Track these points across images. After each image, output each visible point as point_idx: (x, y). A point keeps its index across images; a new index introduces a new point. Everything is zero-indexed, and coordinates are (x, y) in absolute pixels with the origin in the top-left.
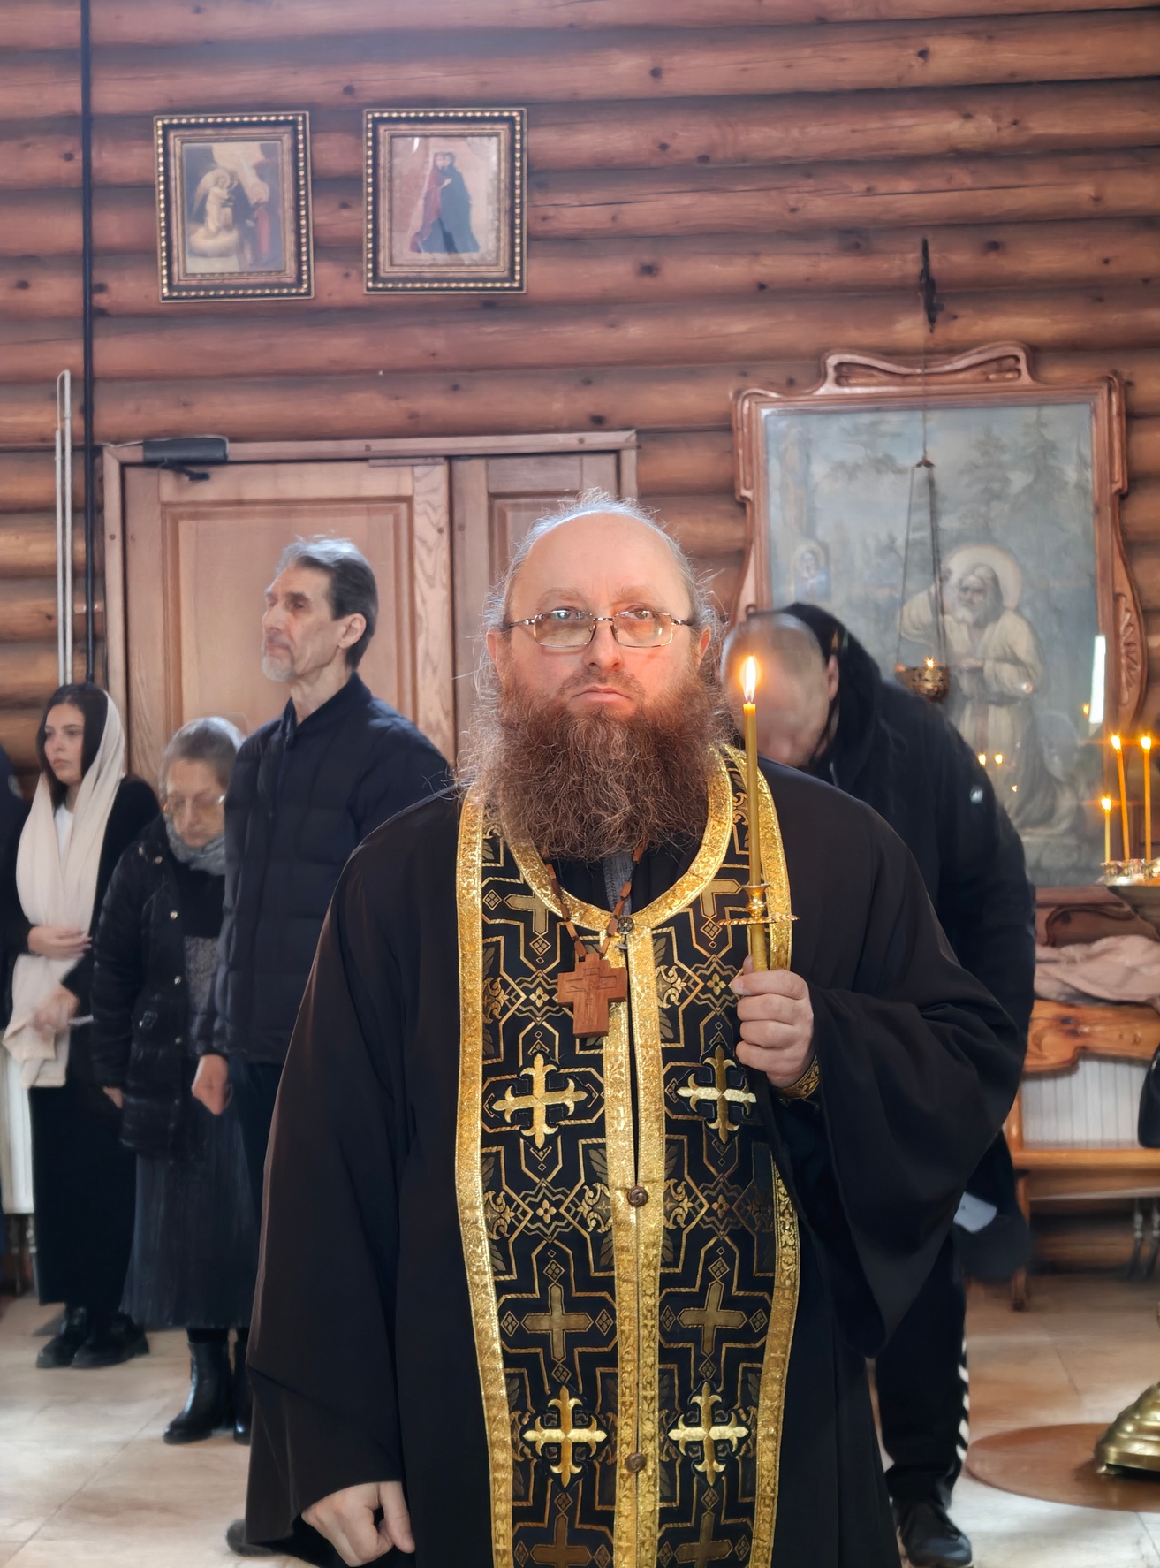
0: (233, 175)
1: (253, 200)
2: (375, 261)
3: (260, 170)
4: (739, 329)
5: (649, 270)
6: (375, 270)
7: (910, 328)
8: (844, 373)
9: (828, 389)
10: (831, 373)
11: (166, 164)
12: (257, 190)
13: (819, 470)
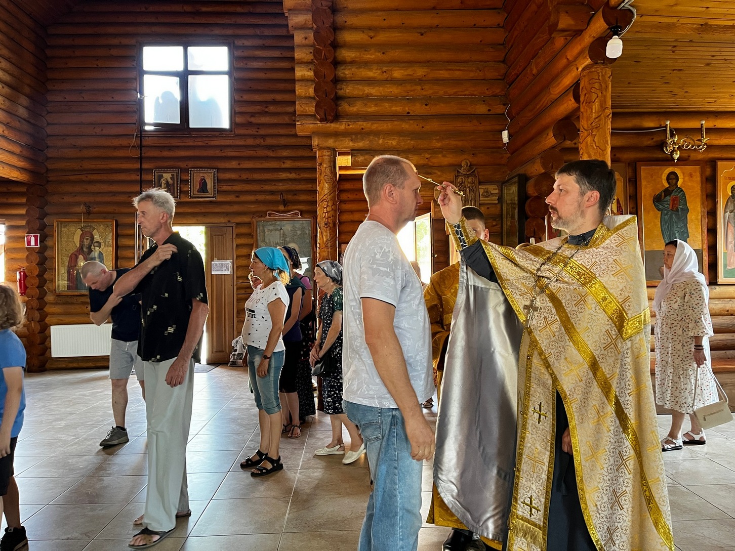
0: (166, 179)
1: (170, 183)
2: (191, 194)
3: (171, 178)
4: (253, 208)
5: (238, 197)
6: (191, 195)
7: (281, 208)
8: (270, 215)
9: (268, 217)
10: (268, 215)
11: (155, 177)
12: (170, 181)
13: (266, 230)
